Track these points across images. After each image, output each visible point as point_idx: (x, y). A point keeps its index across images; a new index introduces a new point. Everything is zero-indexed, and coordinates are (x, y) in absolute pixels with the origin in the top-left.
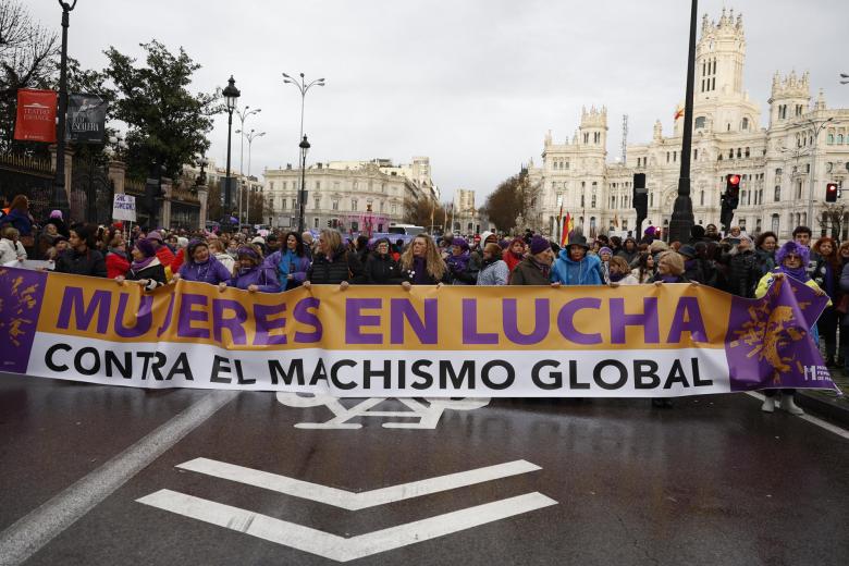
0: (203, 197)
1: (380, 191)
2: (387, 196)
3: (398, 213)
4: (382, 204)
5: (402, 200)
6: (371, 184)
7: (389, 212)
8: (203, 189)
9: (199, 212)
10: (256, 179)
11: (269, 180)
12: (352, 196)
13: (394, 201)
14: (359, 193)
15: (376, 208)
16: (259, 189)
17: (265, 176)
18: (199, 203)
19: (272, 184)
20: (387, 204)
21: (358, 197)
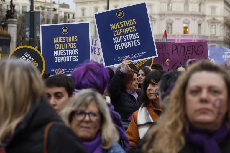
0: (12, 31)
1: (197, 11)
2: (204, 16)
3: (218, 34)
4: (200, 25)
5: (221, 19)
6: (186, 4)
7: (208, 34)
8: (12, 22)
9: (9, 45)
10: (67, 6)
11: (80, 7)
12: (167, 18)
13: (213, 21)
14: (174, 14)
15: (193, 30)
16: (71, 16)
17: (76, 3)
18: (9, 36)
19: (83, 10)
20: (205, 25)
21: (173, 18)
